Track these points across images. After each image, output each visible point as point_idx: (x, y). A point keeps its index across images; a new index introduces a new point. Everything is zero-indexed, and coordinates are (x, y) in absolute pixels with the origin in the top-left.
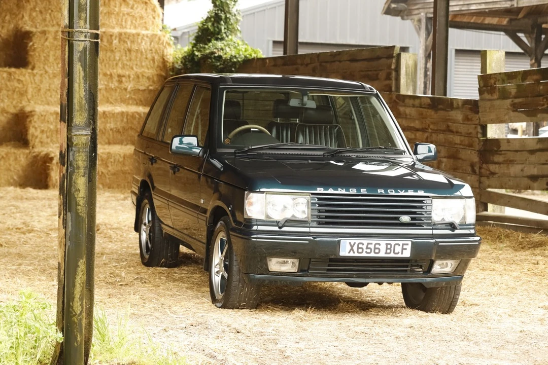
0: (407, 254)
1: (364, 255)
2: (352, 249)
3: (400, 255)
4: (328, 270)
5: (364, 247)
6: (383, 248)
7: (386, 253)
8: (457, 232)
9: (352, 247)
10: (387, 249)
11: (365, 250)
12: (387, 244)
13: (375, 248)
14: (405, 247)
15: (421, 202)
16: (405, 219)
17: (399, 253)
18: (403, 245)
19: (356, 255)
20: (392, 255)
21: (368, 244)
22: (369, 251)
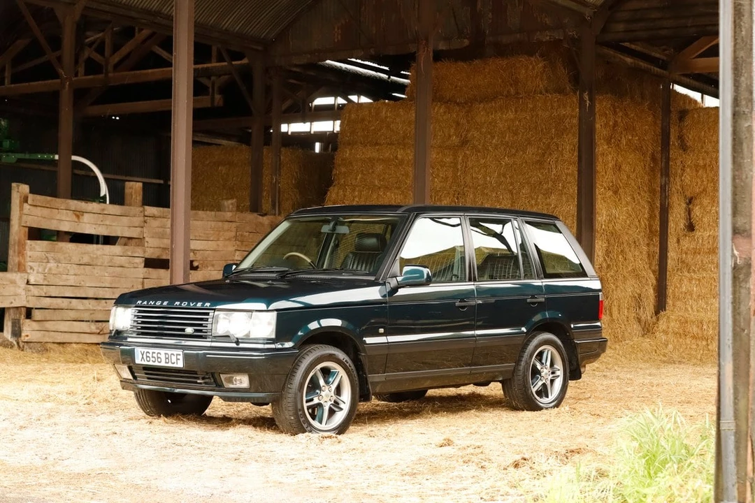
0: (180, 364)
1: (151, 363)
2: (143, 358)
3: (175, 365)
4: (148, 378)
5: (150, 355)
6: (163, 357)
7: (166, 363)
8: (241, 345)
9: (143, 355)
10: (166, 358)
11: (151, 359)
12: (166, 354)
13: (158, 358)
14: (179, 357)
15: (208, 314)
16: (189, 330)
17: (174, 363)
18: (177, 355)
19: (146, 363)
20: (170, 365)
21: (153, 353)
22: (154, 359)
